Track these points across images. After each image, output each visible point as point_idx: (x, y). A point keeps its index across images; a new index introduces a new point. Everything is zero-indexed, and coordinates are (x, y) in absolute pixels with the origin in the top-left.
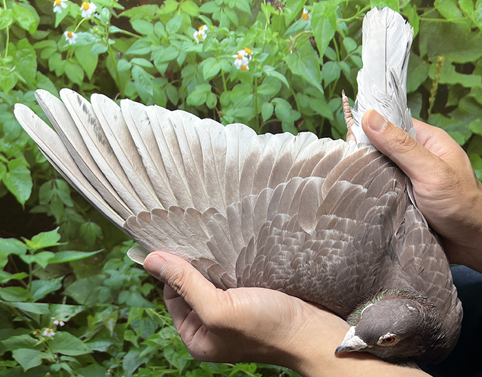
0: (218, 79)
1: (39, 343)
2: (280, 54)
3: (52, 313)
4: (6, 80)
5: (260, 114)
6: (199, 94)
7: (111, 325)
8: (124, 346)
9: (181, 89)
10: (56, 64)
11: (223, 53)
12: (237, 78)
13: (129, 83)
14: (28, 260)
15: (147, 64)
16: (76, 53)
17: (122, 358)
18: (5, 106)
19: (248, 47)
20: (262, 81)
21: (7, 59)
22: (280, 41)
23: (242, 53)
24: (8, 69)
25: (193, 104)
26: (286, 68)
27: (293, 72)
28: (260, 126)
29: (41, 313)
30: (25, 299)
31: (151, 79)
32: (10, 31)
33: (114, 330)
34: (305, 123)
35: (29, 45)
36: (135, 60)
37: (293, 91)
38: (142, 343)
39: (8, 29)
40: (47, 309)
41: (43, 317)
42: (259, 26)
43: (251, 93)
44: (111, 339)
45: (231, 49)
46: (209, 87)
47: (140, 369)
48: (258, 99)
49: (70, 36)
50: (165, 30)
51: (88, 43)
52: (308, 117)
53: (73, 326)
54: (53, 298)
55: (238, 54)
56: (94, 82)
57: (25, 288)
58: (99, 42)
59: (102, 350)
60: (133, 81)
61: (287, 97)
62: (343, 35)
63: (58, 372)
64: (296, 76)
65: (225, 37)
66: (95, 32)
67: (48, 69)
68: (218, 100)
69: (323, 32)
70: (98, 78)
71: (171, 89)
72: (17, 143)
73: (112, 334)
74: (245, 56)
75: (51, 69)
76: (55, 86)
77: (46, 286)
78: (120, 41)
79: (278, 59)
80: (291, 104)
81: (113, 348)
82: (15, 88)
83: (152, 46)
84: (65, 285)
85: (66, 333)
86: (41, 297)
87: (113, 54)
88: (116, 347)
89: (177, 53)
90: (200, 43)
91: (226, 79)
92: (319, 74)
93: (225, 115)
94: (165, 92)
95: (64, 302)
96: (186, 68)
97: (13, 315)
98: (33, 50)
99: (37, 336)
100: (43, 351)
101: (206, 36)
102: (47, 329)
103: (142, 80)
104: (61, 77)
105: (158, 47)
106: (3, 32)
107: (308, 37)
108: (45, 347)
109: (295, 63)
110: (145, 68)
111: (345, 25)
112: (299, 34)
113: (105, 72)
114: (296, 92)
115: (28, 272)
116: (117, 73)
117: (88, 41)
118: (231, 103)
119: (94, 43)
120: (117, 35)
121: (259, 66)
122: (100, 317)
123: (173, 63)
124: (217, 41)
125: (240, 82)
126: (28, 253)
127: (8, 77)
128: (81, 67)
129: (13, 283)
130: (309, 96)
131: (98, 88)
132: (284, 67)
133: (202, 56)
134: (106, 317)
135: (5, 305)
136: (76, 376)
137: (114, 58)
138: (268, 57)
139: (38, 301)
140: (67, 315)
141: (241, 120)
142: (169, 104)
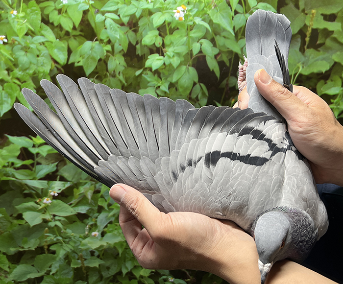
0: (163, 27)
1: (40, 208)
2: (205, 9)
3: (49, 187)
4: (20, 29)
5: (191, 51)
6: (150, 38)
7: (89, 195)
8: (98, 209)
9: (138, 34)
10: (54, 17)
11: (167, 9)
12: (176, 26)
13: (103, 30)
14: (34, 151)
15: (116, 17)
16: (68, 10)
17: (97, 218)
18: (19, 46)
19: (184, 4)
20: (193, 28)
21: (21, 15)
22: (206, 1)
23: (180, 9)
24: (22, 21)
25: (146, 44)
27: (214, 21)
28: (191, 58)
29: (42, 187)
30: (31, 178)
31: (118, 27)
33: (92, 198)
34: (221, 56)
35: (36, 5)
36: (107, 15)
37: (214, 34)
38: (110, 207)
40: (46, 184)
41: (44, 190)
43: (185, 36)
44: (89, 204)
45: (172, 6)
46: (157, 32)
47: (108, 225)
48: (190, 40)
51: (76, 3)
52: (223, 52)
53: (64, 196)
54: (51, 177)
55: (177, 9)
56: (79, 29)
58: (83, 2)
59: (83, 212)
60: (106, 29)
61: (210, 38)
63: (53, 228)
64: (216, 24)
67: (49, 21)
68: (163, 41)
70: (82, 27)
71: (131, 33)
72: (27, 71)
73: (90, 201)
74: (182, 11)
75: (51, 21)
76: (54, 32)
77: (46, 169)
78: (97, 1)
79: (204, 12)
80: (212, 43)
81: (91, 211)
82: (27, 34)
83: (119, 5)
84: (59, 168)
85: (59, 201)
86: (42, 177)
87: (92, 11)
88: (93, 210)
89: (136, 9)
90: (151, 2)
91: (168, 26)
92: (231, 23)
93: (168, 51)
94: (128, 36)
95: (58, 179)
96: (141, 20)
97: (23, 189)
98: (38, 8)
99: (39, 203)
100: (44, 213)
102: (46, 198)
103: (112, 28)
104: (57, 26)
105: (123, 6)
108: (44, 210)
109: (215, 15)
110: (114, 20)
113: (87, 22)
114: (216, 35)
115: (33, 159)
116: (95, 23)
117: (76, 1)
118: (172, 43)
119: (80, 3)
121: (191, 18)
122: (82, 189)
123: (133, 16)
124: (163, 1)
125: (178, 29)
126: (34, 146)
127: (22, 26)
128: (71, 19)
129: (24, 167)
130: (224, 37)
131: (83, 34)
132: (208, 18)
133: (153, 11)
134: (86, 189)
135: (18, 182)
136: (65, 229)
137: (93, 13)
138: (197, 11)
139: (41, 179)
140: (59, 188)
141: (178, 54)
142: (130, 44)
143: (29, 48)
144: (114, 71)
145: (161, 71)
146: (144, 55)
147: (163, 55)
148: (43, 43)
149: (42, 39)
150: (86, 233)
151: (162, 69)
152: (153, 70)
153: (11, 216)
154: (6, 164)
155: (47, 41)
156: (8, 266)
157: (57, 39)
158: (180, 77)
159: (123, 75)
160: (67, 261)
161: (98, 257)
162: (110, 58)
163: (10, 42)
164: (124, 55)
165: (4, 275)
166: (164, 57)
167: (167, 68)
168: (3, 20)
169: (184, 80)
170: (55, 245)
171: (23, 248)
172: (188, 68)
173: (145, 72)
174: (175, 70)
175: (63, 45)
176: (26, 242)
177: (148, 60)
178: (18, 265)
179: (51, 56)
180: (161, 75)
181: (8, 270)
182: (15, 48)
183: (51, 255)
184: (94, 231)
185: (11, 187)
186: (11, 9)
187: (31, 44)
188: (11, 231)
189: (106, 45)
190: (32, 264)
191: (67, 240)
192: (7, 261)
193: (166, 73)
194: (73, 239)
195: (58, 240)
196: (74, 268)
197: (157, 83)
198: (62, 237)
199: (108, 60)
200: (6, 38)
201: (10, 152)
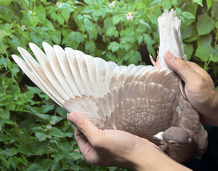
0: (119, 25)
1: (45, 131)
2: (147, 14)
3: (50, 119)
4: (34, 22)
5: (137, 41)
6: (111, 31)
9: (104, 29)
10: (54, 16)
11: (122, 13)
12: (127, 24)
13: (82, 25)
14: (42, 96)
15: (91, 18)
16: (61, 12)
18: (33, 32)
19: (132, 11)
20: (138, 26)
21: (35, 14)
22: (147, 9)
23: (130, 13)
25: (108, 35)
26: (149, 21)
27: (152, 22)
28: (137, 46)
29: (46, 119)
31: (91, 24)
32: (36, 2)
34: (157, 46)
35: (43, 8)
36: (85, 15)
37: (152, 31)
39: (35, 1)
40: (48, 117)
41: (47, 120)
42: (137, 2)
43: (133, 31)
45: (125, 11)
46: (116, 28)
48: (136, 34)
49: (59, 4)
50: (97, 3)
52: (158, 43)
53: (59, 125)
54: (51, 113)
55: (128, 14)
56: (68, 24)
57: (40, 108)
58: (70, 7)
59: (70, 136)
60: (84, 24)
61: (149, 33)
62: (175, 6)
63: (52, 144)
64: (154, 24)
65: (123, 6)
66: (69, 3)
67: (50, 18)
68: (119, 34)
69: (166, 5)
70: (70, 23)
71: (99, 28)
74: (131, 15)
76: (53, 25)
77: (48, 108)
78: (79, 7)
79: (146, 16)
80: (151, 37)
82: (38, 26)
83: (92, 10)
84: (56, 108)
85: (56, 128)
86: (46, 112)
87: (76, 13)
89: (102, 13)
90: (112, 9)
91: (123, 25)
93: (122, 41)
94: (97, 29)
95: (55, 115)
96: (105, 19)
97: (35, 118)
98: (44, 10)
99: (45, 128)
100: (47, 134)
101: (114, 5)
102: (49, 125)
103: (88, 24)
104: (55, 21)
105: (95, 10)
106: (33, 2)
107: (160, 7)
108: (48, 133)
109: (153, 18)
110: (89, 19)
111: (177, 2)
112: (156, 6)
113: (73, 20)
115: (41, 101)
116: (77, 21)
117: (66, 7)
118: (125, 35)
119: (68, 8)
120: (78, 5)
121: (137, 20)
122: (69, 123)
123: (100, 17)
124: (119, 8)
125: (129, 26)
126: (41, 93)
128: (63, 17)
129: (36, 105)
131: (70, 27)
132: (148, 20)
133: (113, 14)
135: (32, 114)
136: (59, 146)
137: (76, 14)
138: (141, 15)
139: (45, 114)
140: (56, 120)
141: (129, 43)
142: (98, 35)
143: (39, 34)
144: (89, 51)
145: (118, 53)
146: (107, 42)
147: (119, 43)
148: (47, 31)
149: (46, 29)
150: (72, 149)
151: (119, 52)
152: (113, 52)
153: (29, 134)
154: (26, 103)
155: (49, 30)
156: (27, 163)
157: (55, 29)
158: (130, 57)
159: (94, 54)
160: (60, 165)
161: (79, 165)
162: (86, 43)
163: (28, 30)
164: (95, 42)
165: (25, 168)
166: (120, 44)
167: (122, 51)
168: (24, 16)
169: (132, 60)
170: (54, 154)
171: (35, 153)
172: (135, 52)
173: (107, 53)
174: (126, 53)
175: (58, 33)
176: (37, 150)
177: (109, 46)
178: (33, 163)
179: (51, 40)
180: (118, 56)
181: (27, 165)
182: (31, 33)
183: (51, 160)
184: (76, 149)
185: (29, 116)
186: (28, 10)
187: (40, 31)
188: (28, 143)
189: (84, 34)
190: (40, 164)
191: (60, 152)
192: (26, 160)
193: (121, 54)
194: (64, 152)
195: (55, 151)
196: (64, 169)
197: (115, 60)
198: (57, 150)
199: (85, 44)
200: (26, 27)
201: (28, 95)
